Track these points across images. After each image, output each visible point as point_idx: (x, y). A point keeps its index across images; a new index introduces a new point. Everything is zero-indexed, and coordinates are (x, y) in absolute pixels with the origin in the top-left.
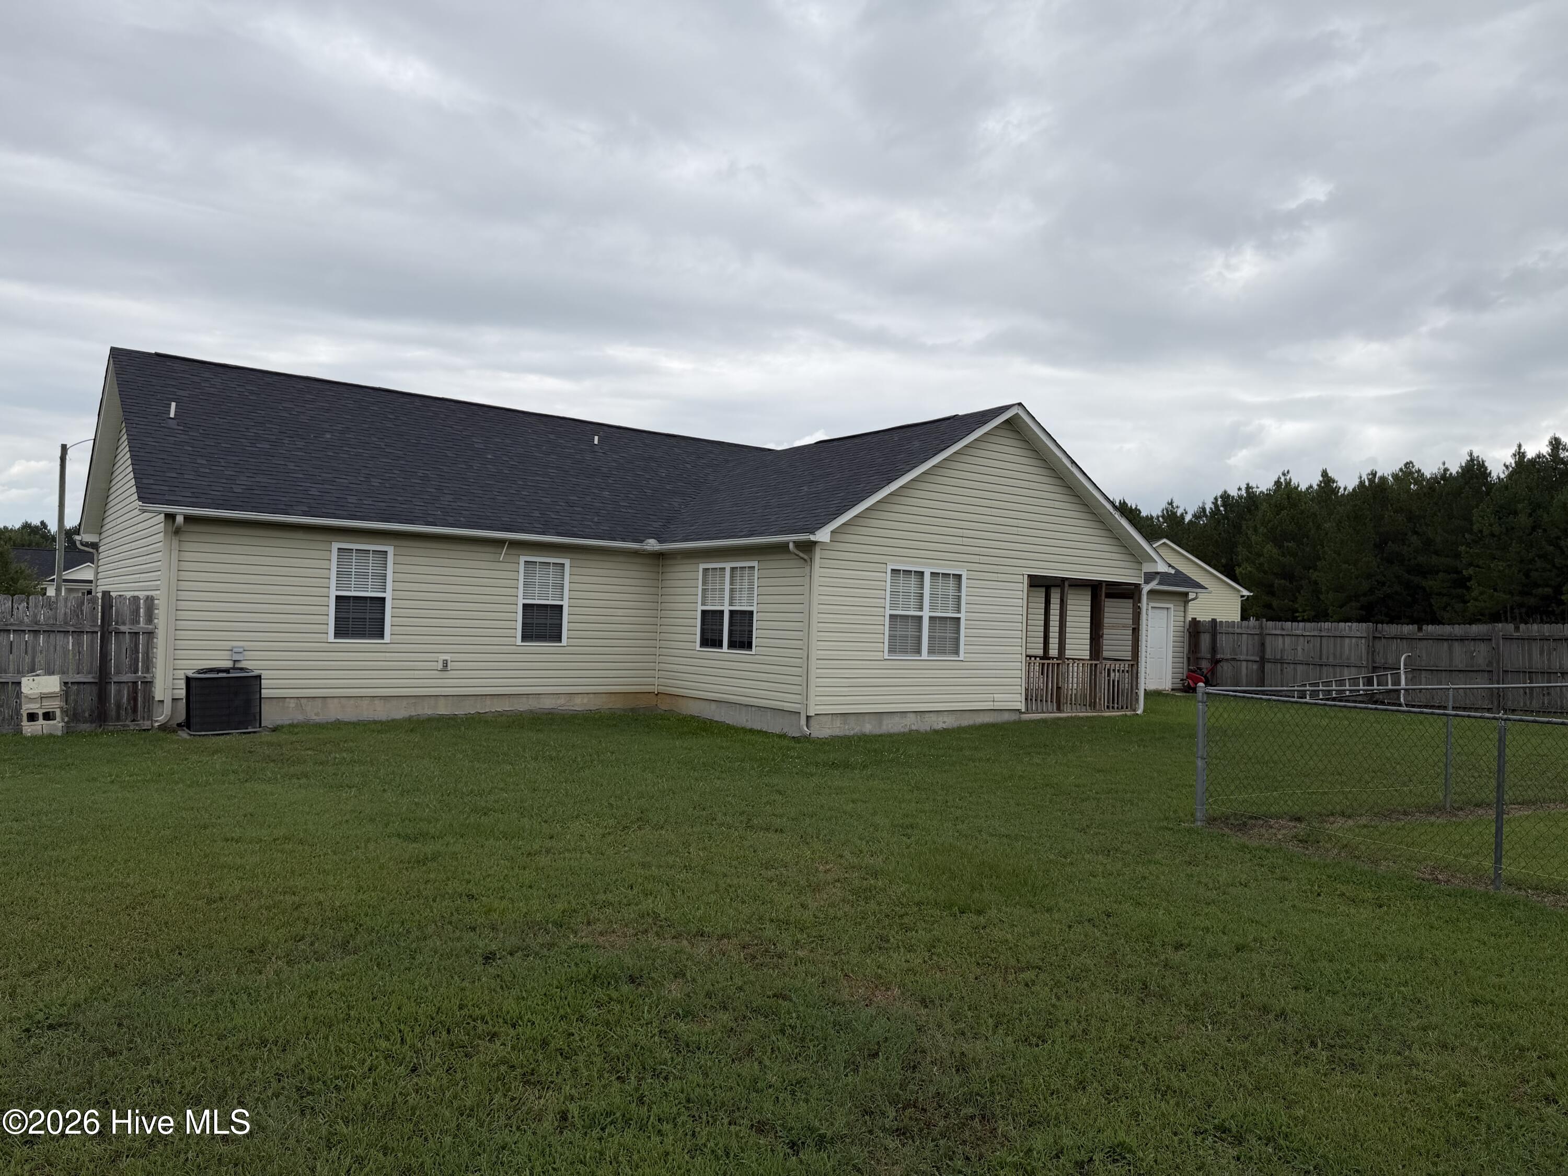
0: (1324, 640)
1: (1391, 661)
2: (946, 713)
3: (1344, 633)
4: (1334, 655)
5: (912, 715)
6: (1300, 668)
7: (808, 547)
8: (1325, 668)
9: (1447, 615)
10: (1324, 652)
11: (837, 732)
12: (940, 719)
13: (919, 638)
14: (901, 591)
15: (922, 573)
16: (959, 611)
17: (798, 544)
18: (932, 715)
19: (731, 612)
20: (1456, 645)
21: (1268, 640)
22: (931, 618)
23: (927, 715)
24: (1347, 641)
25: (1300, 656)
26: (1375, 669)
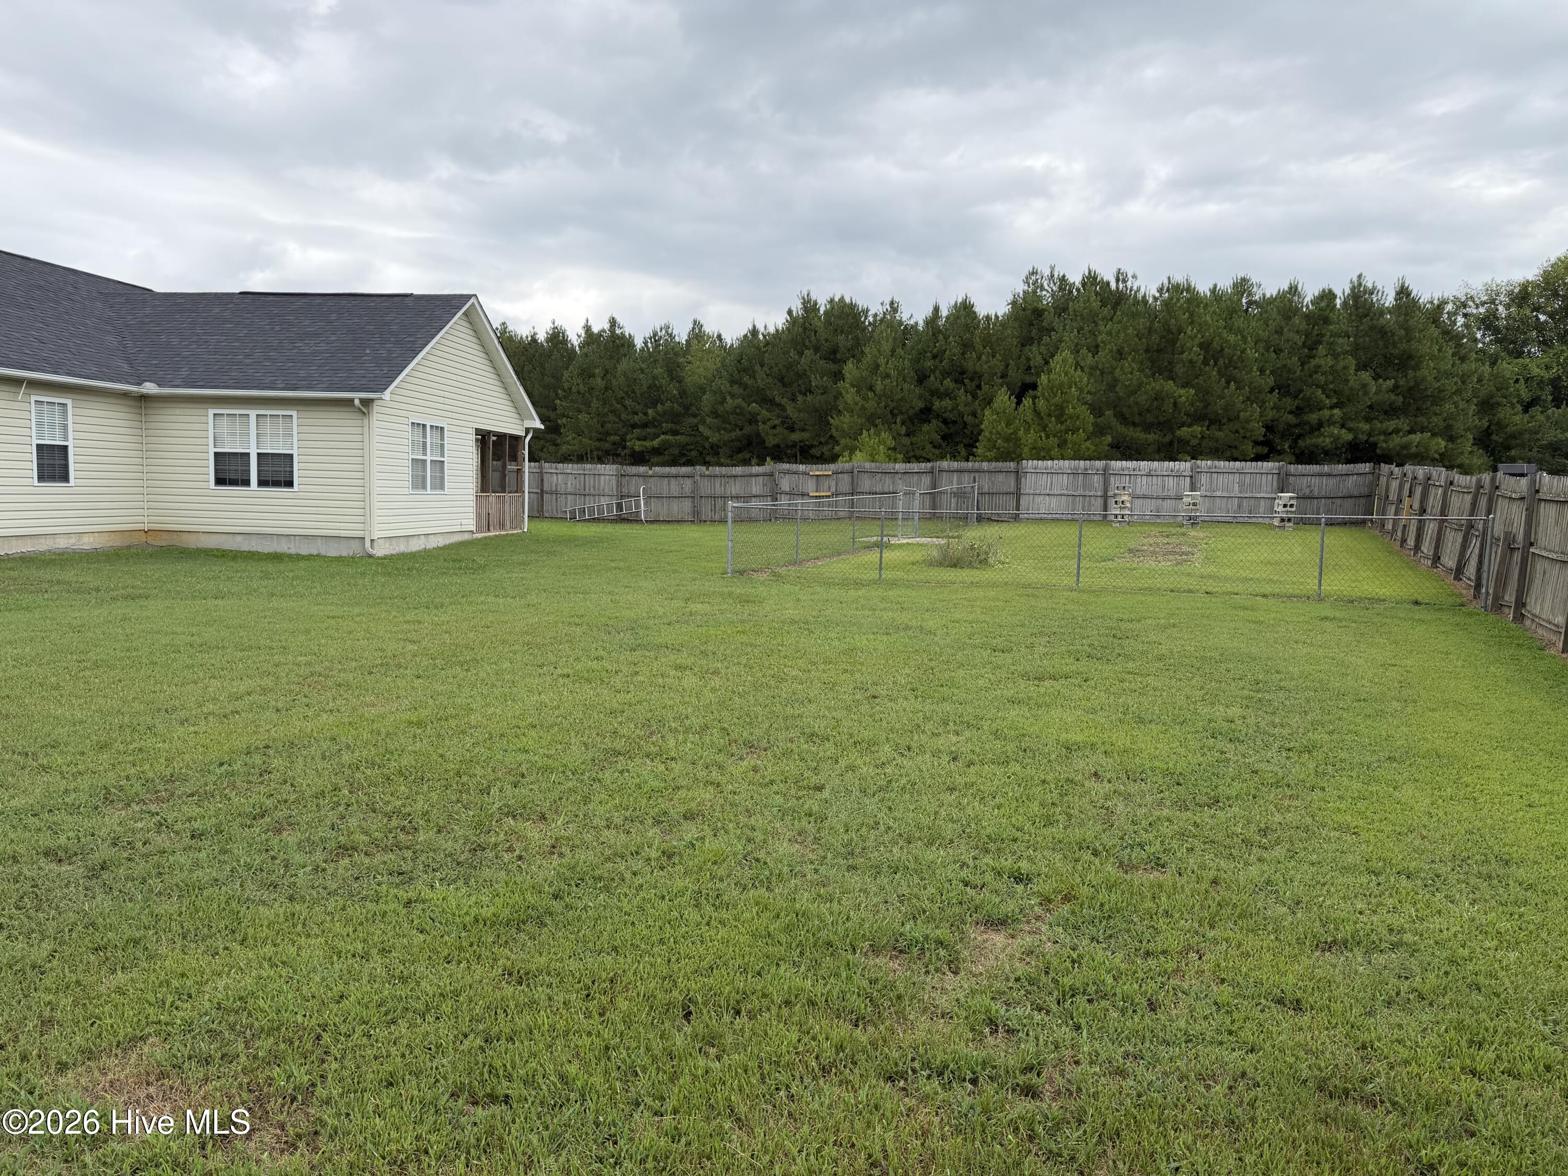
0: (587, 477)
1: (632, 490)
3: (601, 472)
4: (594, 487)
6: (569, 497)
7: (367, 403)
8: (587, 497)
9: (543, 455)
10: (587, 485)
13: (424, 477)
14: (416, 440)
15: (424, 426)
16: (442, 455)
17: (362, 401)
19: (259, 455)
20: (672, 479)
21: (546, 477)
22: (431, 461)
24: (603, 477)
25: (570, 489)
26: (622, 497)
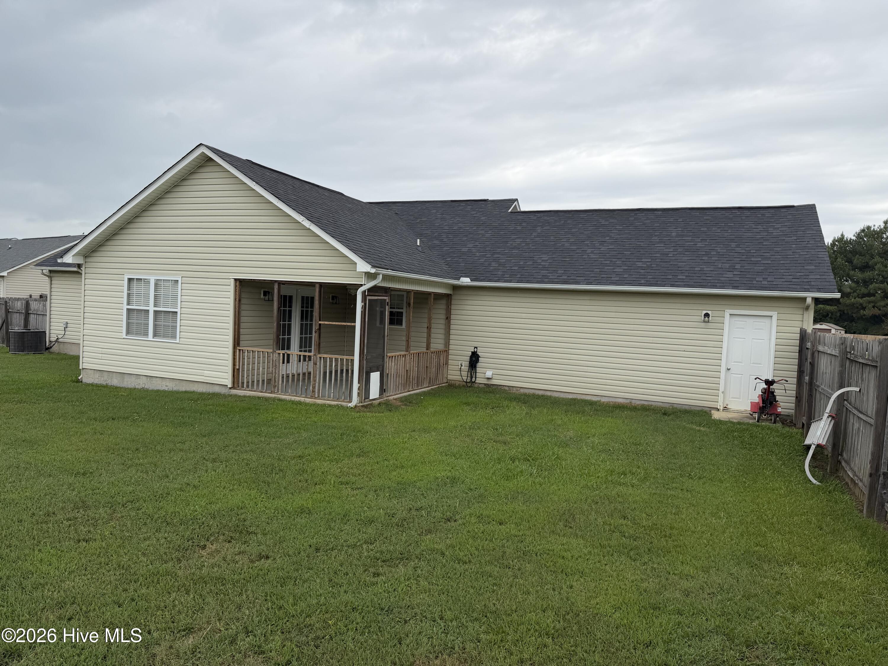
2: (168, 380)
5: (144, 378)
11: (96, 381)
12: (164, 383)
13: (148, 325)
14: (135, 292)
15: (149, 280)
16: (176, 307)
18: (158, 379)
22: (155, 311)
23: (154, 379)
